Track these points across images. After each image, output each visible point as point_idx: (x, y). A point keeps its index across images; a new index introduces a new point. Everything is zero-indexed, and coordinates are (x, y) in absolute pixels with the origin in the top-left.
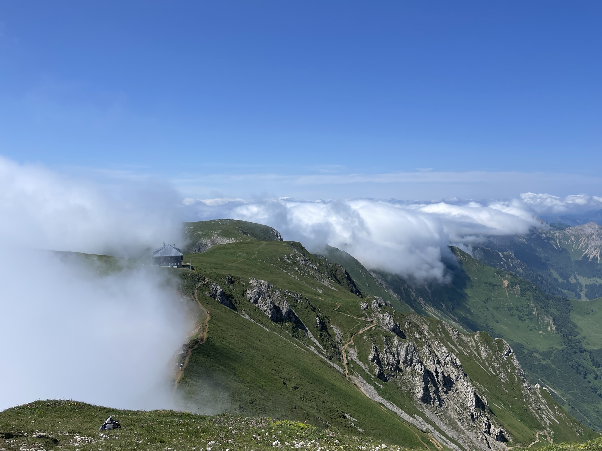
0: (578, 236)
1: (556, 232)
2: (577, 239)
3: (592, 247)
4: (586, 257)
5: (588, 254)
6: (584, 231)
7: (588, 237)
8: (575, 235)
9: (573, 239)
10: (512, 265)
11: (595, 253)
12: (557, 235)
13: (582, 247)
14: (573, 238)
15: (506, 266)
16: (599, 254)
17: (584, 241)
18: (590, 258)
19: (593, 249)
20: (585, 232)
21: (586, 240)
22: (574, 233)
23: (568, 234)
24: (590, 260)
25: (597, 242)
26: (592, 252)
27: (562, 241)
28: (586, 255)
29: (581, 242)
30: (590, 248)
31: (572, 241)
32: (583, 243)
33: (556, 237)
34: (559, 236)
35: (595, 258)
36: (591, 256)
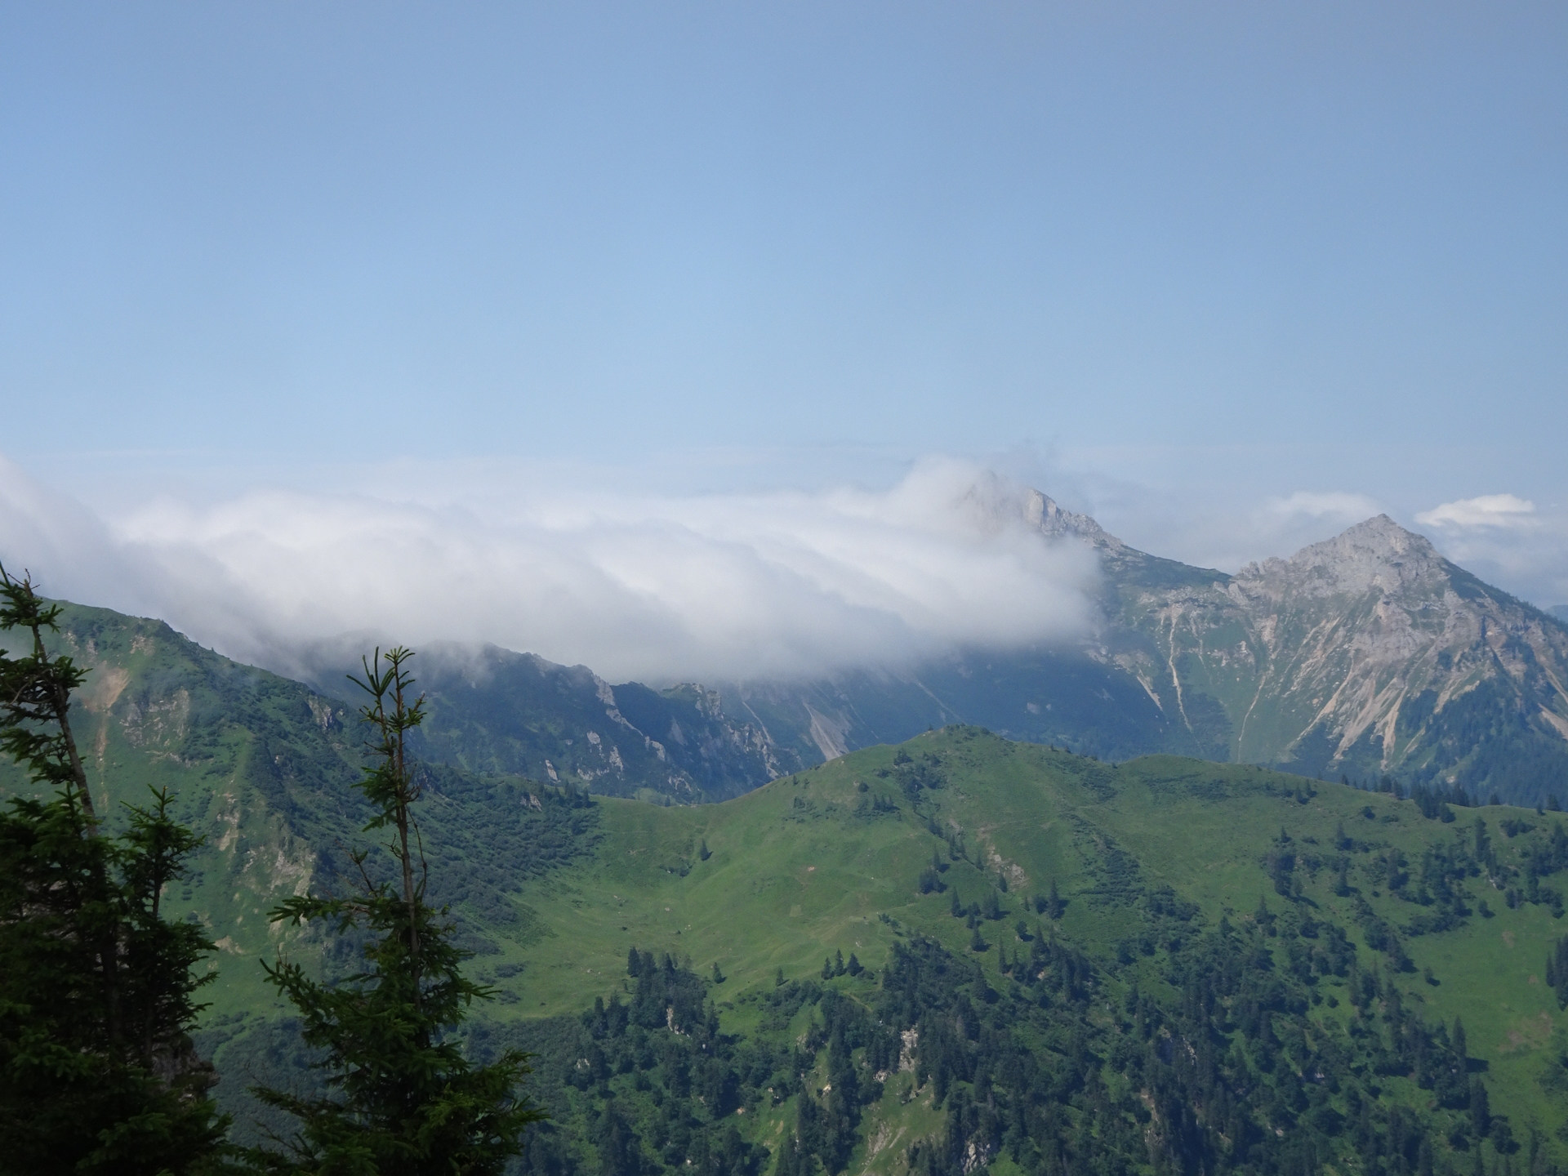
0: (1300, 612)
1: (1171, 596)
2: (1291, 634)
3: (1366, 674)
4: (1322, 739)
5: (1335, 722)
6: (1334, 581)
7: (1352, 615)
8: (1280, 610)
9: (1267, 636)
10: (661, 754)
11: (1373, 708)
12: (1176, 611)
13: (1309, 679)
14: (1267, 630)
15: (616, 758)
16: (1393, 715)
17: (1329, 640)
18: (1344, 743)
19: (1368, 685)
20: (1342, 587)
21: (1341, 632)
22: (1276, 597)
23: (1242, 601)
24: (1338, 756)
25: (1392, 640)
26: (1362, 705)
27: (1199, 652)
28: (1323, 728)
29: (1310, 648)
30: (1354, 682)
31: (1259, 650)
32: (1318, 656)
33: (1168, 626)
34: (1184, 619)
35: (1369, 744)
36: (1353, 732)
